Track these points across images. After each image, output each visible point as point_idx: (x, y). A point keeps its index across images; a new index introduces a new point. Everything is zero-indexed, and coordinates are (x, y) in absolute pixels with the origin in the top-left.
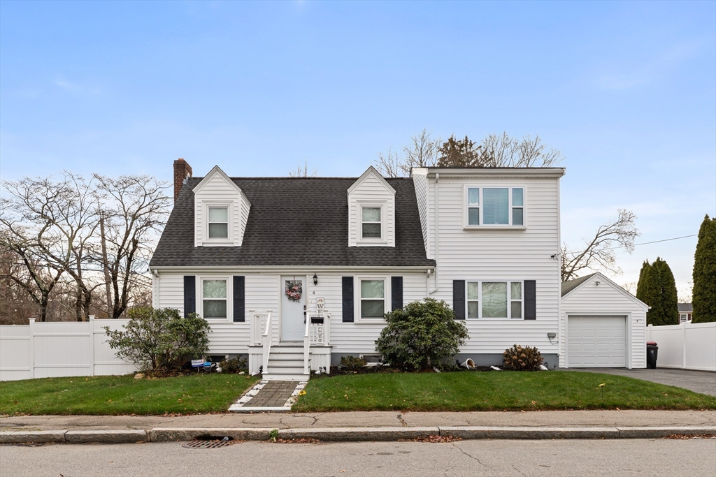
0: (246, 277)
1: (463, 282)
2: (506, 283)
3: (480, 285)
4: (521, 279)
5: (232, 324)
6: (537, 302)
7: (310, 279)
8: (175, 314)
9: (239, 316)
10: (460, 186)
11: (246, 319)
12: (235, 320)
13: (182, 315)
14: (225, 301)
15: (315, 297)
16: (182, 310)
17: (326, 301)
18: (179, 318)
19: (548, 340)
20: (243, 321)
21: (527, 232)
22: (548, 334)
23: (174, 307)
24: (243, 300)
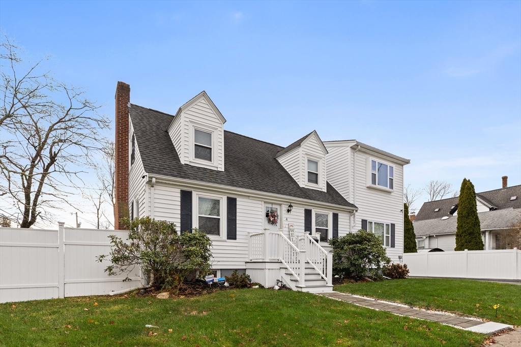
0: (238, 199)
1: (366, 221)
2: (383, 224)
3: (373, 224)
4: (389, 222)
5: (226, 241)
6: (396, 237)
7: (285, 208)
8: (171, 227)
9: (232, 235)
10: (365, 157)
11: (237, 237)
12: (229, 238)
13: (178, 229)
14: (219, 219)
15: (287, 223)
16: (179, 225)
17: (295, 227)
18: (175, 232)
19: (399, 260)
20: (235, 239)
21: (392, 194)
22: (399, 256)
23: (169, 220)
24: (235, 220)
